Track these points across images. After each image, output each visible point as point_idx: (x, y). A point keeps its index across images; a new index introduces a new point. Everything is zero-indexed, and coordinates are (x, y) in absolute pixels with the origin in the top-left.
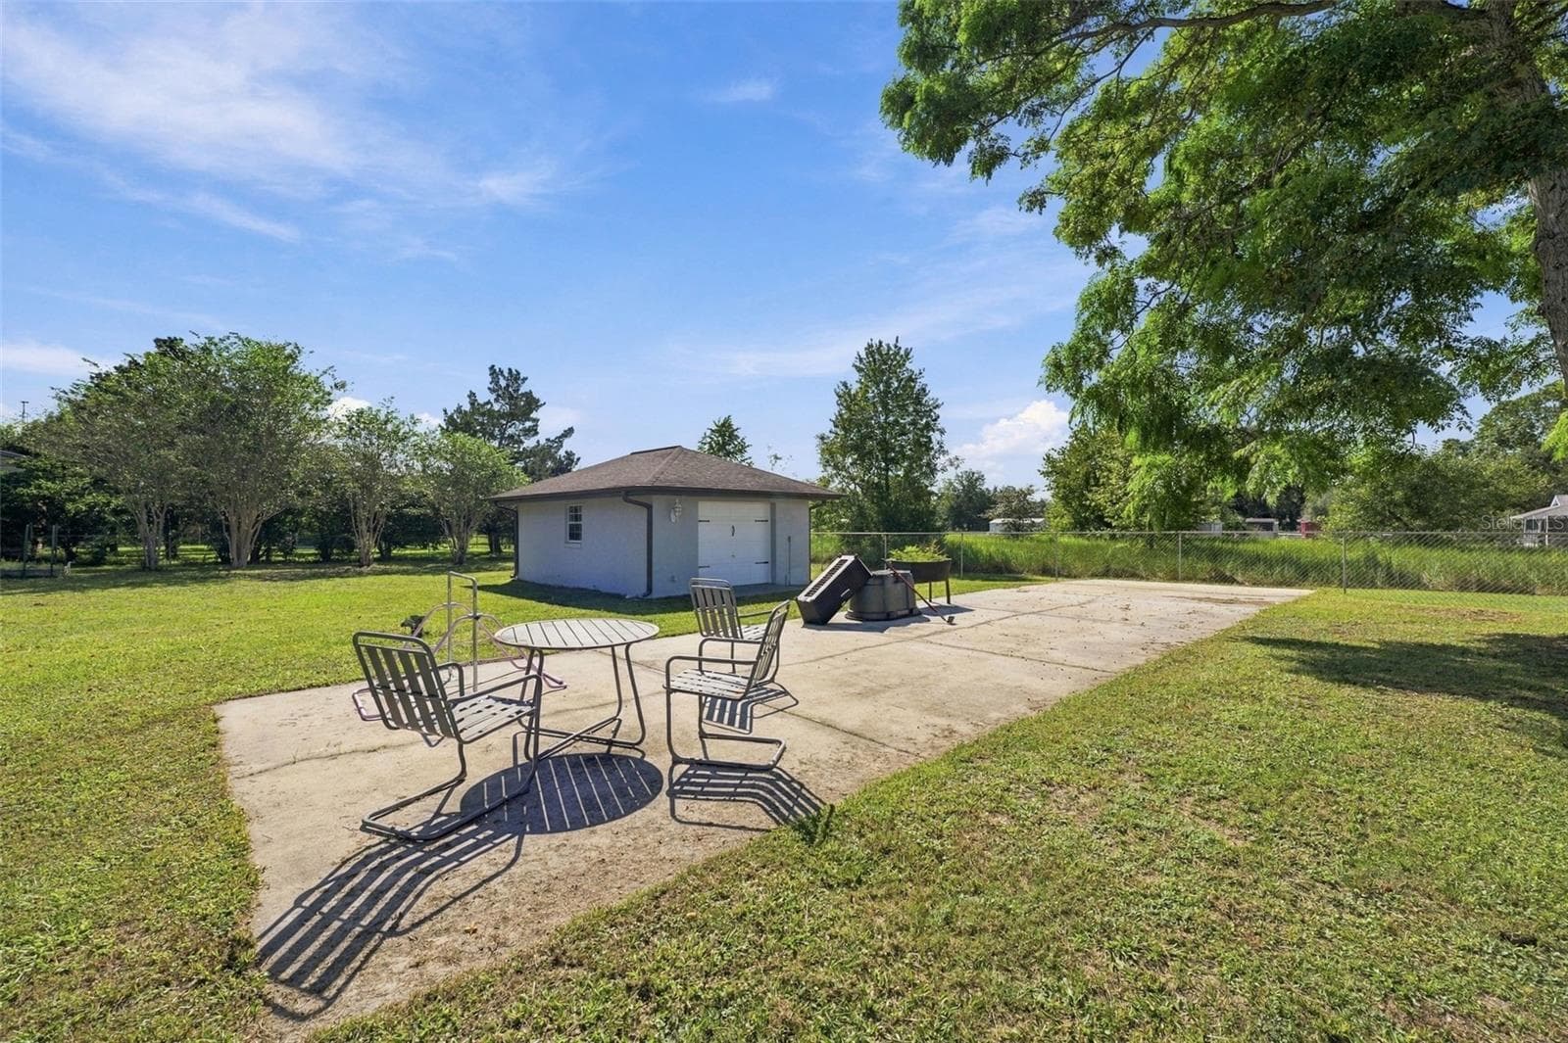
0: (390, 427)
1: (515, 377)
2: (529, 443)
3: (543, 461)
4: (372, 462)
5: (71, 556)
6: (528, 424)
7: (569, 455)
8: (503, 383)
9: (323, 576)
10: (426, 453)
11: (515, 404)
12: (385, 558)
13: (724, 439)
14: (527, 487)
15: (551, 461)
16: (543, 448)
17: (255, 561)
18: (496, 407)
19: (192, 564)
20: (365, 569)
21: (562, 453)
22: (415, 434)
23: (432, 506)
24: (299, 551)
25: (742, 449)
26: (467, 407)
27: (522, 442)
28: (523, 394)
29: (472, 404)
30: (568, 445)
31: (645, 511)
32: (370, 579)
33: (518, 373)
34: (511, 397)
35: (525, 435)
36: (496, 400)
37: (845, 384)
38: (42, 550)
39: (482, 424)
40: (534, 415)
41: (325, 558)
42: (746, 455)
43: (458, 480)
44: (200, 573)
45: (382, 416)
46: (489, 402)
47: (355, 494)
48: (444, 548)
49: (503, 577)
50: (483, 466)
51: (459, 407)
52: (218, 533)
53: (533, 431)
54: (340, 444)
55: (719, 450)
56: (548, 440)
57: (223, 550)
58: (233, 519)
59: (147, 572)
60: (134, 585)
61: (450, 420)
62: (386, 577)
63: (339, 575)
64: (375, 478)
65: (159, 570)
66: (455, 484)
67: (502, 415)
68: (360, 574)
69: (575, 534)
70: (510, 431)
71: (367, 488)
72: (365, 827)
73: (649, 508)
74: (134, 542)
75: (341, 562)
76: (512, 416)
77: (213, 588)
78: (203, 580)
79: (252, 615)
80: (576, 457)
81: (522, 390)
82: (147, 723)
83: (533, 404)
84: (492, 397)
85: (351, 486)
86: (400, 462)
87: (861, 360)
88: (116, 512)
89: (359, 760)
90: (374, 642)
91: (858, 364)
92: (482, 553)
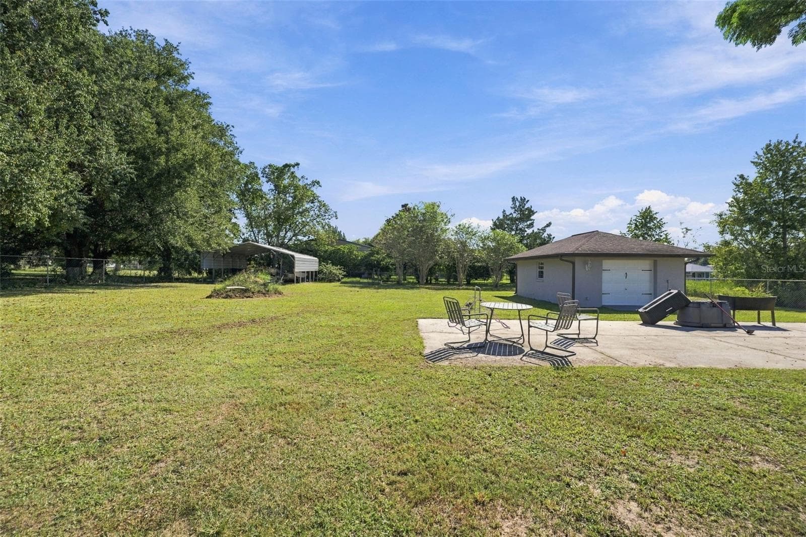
0: (470, 230)
1: (523, 200)
2: (529, 231)
3: (535, 240)
4: (464, 244)
5: (382, 279)
6: (529, 223)
7: (549, 235)
8: (518, 204)
9: (446, 289)
10: (484, 239)
11: (523, 214)
12: (469, 284)
13: (645, 221)
14: (526, 253)
15: (539, 239)
16: (536, 233)
17: (427, 283)
18: (515, 215)
19: (409, 283)
20: (461, 287)
21: (545, 235)
22: (480, 232)
23: (485, 261)
24: (440, 280)
25: (660, 226)
26: (501, 217)
27: (526, 231)
28: (526, 209)
29: (504, 216)
30: (548, 230)
31: (571, 265)
32: (462, 291)
33: (525, 199)
34: (521, 210)
35: (527, 228)
36: (515, 212)
37: (742, 177)
38: (376, 277)
39: (508, 224)
40: (532, 218)
41: (449, 283)
42: (663, 229)
43: (495, 250)
44: (412, 286)
45: (467, 226)
46: (511, 214)
47: (457, 257)
48: (490, 281)
49: (511, 293)
50: (506, 244)
51: (499, 218)
52: (416, 273)
53: (531, 225)
54: (453, 238)
55: (642, 227)
56: (538, 229)
57: (418, 278)
58: (421, 268)
59: (399, 285)
60: (396, 289)
61: (495, 224)
62: (467, 291)
63: (452, 289)
64: (465, 251)
65: (402, 284)
66: (495, 252)
67: (517, 219)
68: (459, 289)
69: (541, 275)
70: (520, 226)
71: (462, 255)
72: (445, 344)
73: (573, 263)
74: (396, 275)
75: (454, 284)
76: (521, 220)
77: (415, 291)
78: (412, 288)
79: (425, 299)
80: (552, 237)
81: (526, 207)
82: (404, 320)
83: (531, 212)
84: (513, 211)
85: (456, 255)
86: (474, 244)
87: (759, 157)
88: (392, 265)
89: (446, 334)
90: (448, 299)
91: (756, 160)
92: (507, 284)
